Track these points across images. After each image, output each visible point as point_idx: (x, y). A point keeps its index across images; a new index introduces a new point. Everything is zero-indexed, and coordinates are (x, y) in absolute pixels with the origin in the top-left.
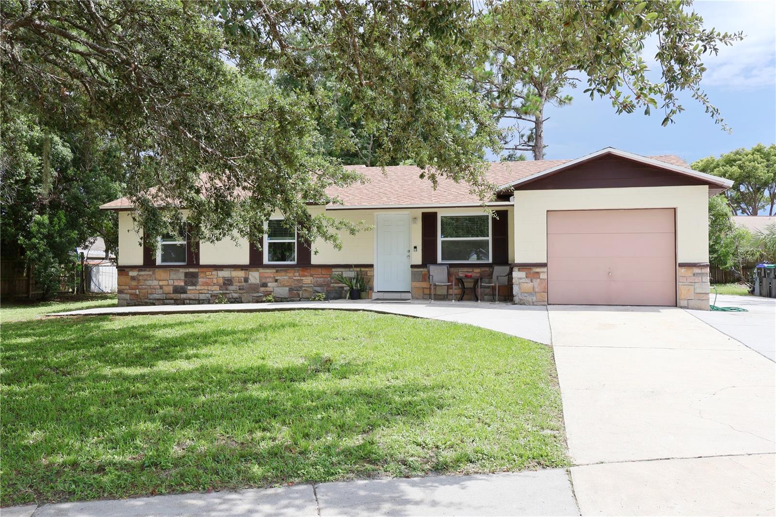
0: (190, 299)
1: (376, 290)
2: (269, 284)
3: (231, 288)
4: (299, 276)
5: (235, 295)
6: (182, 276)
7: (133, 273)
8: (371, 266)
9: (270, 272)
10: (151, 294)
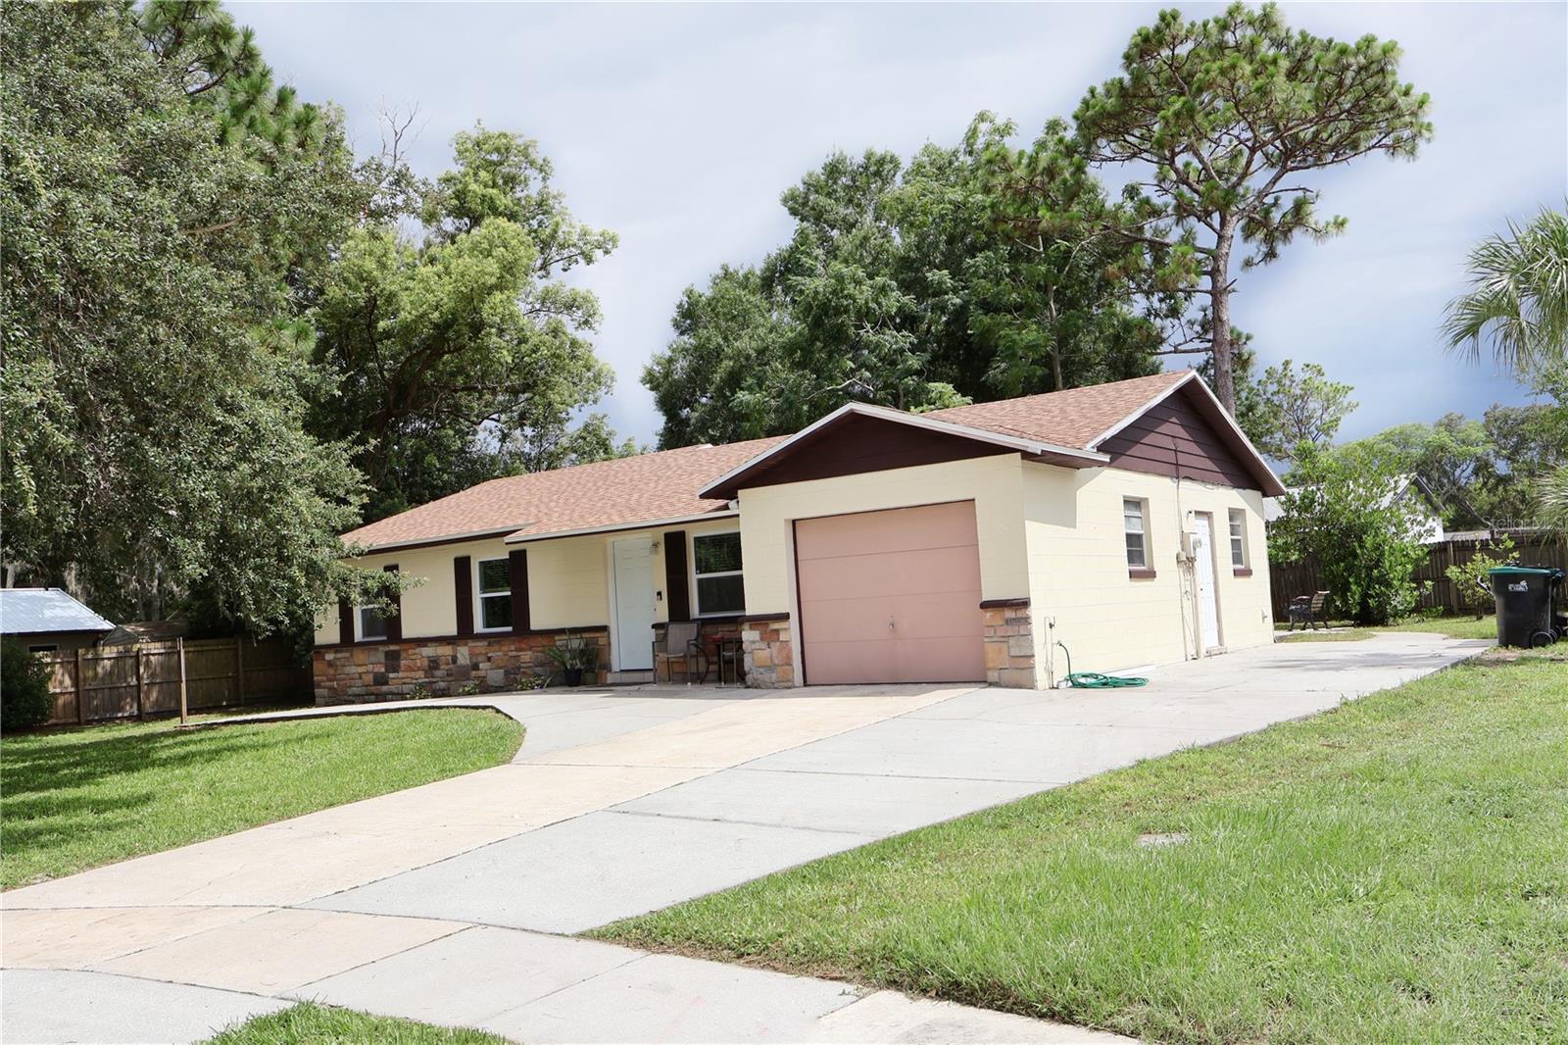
0: (393, 694)
1: (615, 667)
2: (481, 665)
3: (438, 673)
4: (517, 650)
5: (442, 685)
6: (381, 657)
7: (329, 657)
8: (604, 629)
9: (481, 645)
10: (350, 687)
